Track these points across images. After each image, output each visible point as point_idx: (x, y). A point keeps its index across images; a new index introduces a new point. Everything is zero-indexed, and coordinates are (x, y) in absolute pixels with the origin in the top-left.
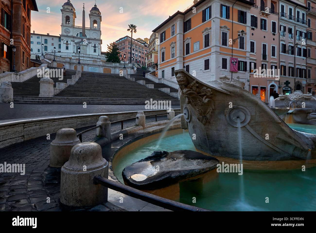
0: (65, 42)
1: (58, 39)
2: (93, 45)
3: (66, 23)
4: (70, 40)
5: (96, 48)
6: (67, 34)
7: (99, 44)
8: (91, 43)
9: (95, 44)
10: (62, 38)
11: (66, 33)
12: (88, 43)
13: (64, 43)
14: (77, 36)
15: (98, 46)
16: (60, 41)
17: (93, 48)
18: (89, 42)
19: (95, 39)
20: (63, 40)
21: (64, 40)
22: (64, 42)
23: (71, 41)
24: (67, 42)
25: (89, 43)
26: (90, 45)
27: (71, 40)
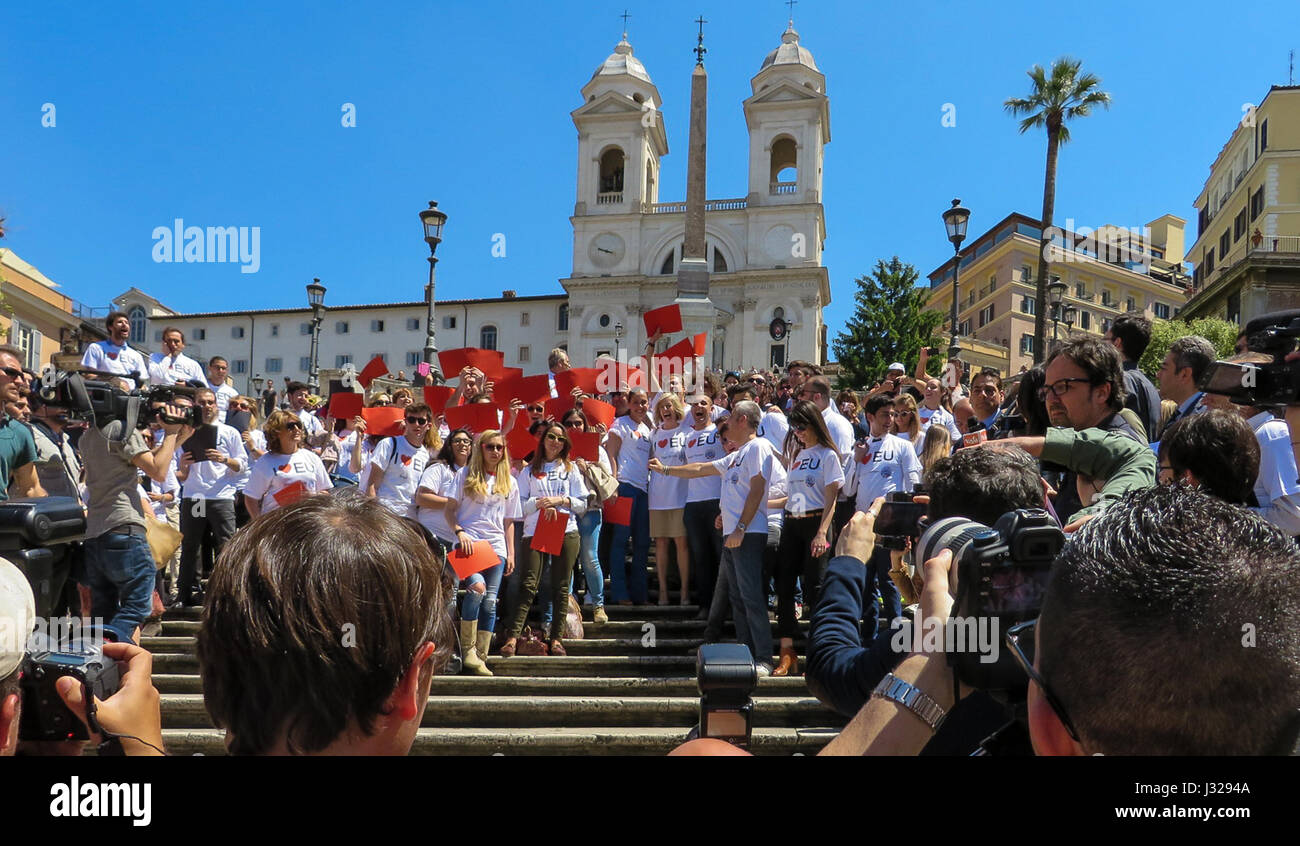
0: (594, 324)
1: (551, 312)
2: (767, 317)
3: (601, 200)
4: (622, 308)
5: (783, 336)
6: (606, 271)
7: (809, 302)
8: (753, 304)
9: (779, 310)
10: (572, 302)
11: (597, 262)
12: (734, 305)
13: (585, 334)
14: (663, 272)
15: (800, 318)
16: (563, 324)
17: (767, 334)
18: (738, 299)
19: (781, 272)
20: (582, 310)
21: (584, 314)
22: (585, 325)
23: (629, 313)
24: (605, 320)
25: (741, 307)
26: (749, 315)
27: (627, 308)
